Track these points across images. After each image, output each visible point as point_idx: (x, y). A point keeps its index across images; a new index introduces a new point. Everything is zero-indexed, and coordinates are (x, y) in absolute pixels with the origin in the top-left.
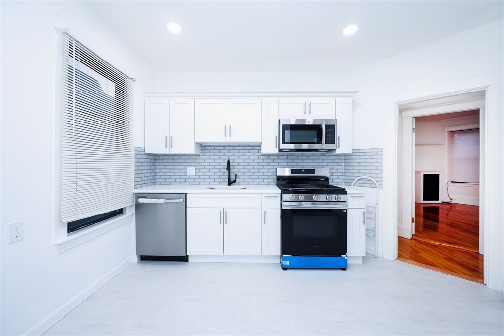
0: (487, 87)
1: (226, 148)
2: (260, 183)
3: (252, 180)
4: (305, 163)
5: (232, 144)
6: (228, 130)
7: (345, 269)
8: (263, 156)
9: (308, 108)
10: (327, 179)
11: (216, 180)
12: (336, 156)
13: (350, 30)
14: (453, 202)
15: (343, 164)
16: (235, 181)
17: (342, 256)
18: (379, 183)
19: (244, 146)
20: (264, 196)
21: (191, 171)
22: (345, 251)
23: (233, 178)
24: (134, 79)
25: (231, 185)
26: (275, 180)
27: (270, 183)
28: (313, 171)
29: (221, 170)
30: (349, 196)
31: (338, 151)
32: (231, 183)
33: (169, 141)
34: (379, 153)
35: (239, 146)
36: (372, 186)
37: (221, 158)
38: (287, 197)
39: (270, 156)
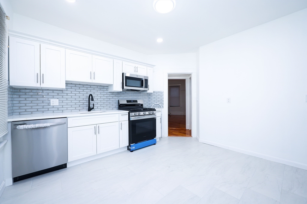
0: (192, 73)
1: (84, 86)
2: (108, 109)
3: (103, 107)
4: (131, 97)
5: (90, 84)
6: (92, 75)
7: (155, 144)
8: (109, 92)
9: (136, 69)
10: (142, 105)
11: (77, 108)
12: (147, 94)
13: (160, 40)
14: (171, 114)
15: (147, 98)
16: (93, 108)
17: (155, 138)
18: (162, 106)
19: (97, 86)
20: (120, 114)
21: (55, 102)
22: (155, 136)
23: (91, 106)
24: (8, 18)
25: (90, 111)
26: (118, 107)
27: (114, 109)
28: (136, 101)
29: (81, 101)
30: (156, 111)
31: (148, 92)
32: (90, 109)
33: (40, 77)
34: (162, 93)
35: (94, 85)
36: (159, 107)
37: (81, 93)
38: (132, 114)
39: (114, 93)
